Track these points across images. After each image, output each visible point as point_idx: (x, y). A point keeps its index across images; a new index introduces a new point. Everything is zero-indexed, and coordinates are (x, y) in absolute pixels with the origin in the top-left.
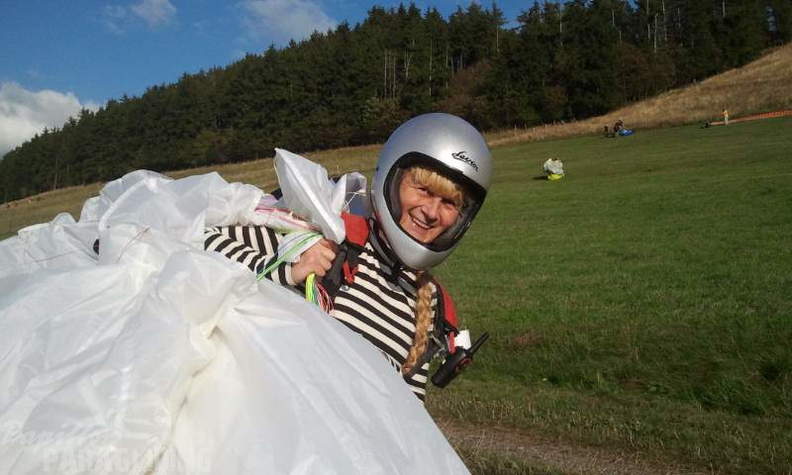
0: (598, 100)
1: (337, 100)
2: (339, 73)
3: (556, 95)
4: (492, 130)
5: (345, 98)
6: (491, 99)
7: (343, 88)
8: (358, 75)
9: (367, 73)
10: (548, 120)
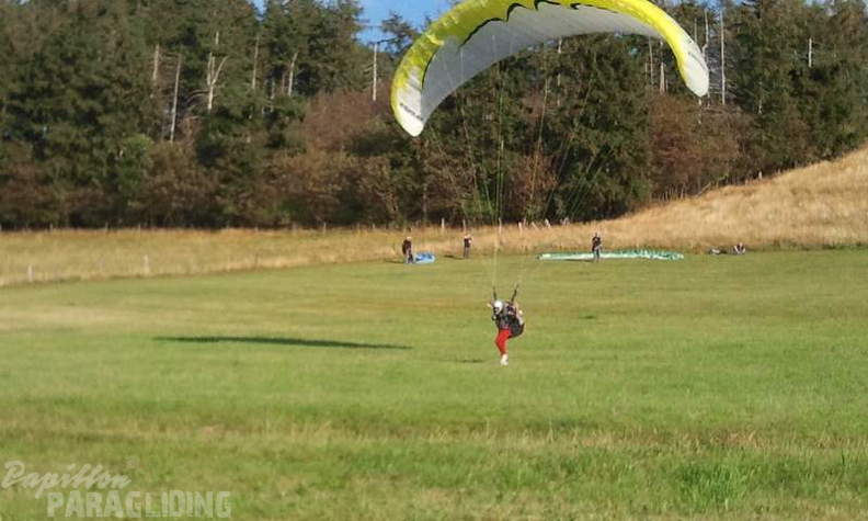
0: (614, 188)
1: (55, 132)
2: (64, 79)
3: (533, 172)
4: (391, 224)
5: (74, 131)
6: (395, 164)
7: (71, 111)
8: (108, 87)
9: (127, 85)
10: (512, 217)
